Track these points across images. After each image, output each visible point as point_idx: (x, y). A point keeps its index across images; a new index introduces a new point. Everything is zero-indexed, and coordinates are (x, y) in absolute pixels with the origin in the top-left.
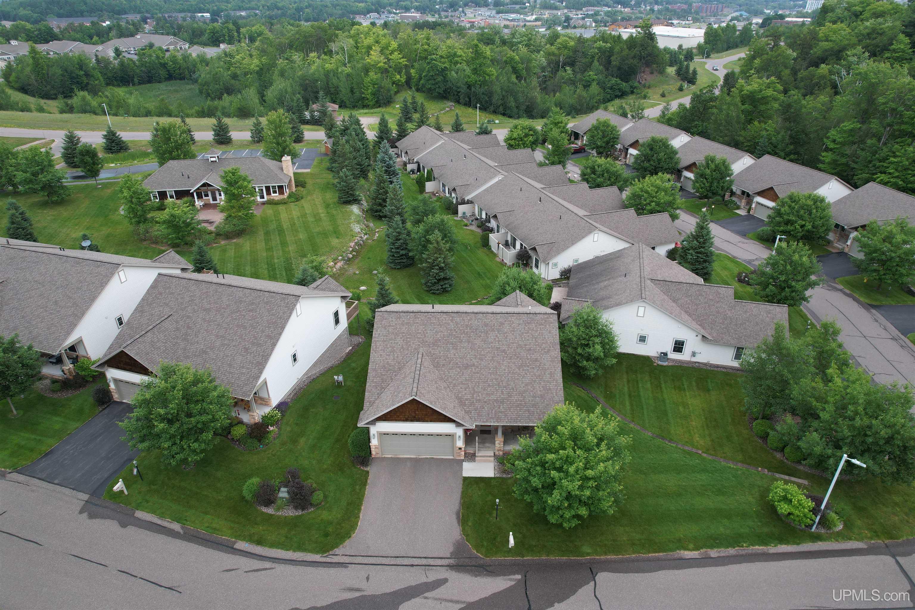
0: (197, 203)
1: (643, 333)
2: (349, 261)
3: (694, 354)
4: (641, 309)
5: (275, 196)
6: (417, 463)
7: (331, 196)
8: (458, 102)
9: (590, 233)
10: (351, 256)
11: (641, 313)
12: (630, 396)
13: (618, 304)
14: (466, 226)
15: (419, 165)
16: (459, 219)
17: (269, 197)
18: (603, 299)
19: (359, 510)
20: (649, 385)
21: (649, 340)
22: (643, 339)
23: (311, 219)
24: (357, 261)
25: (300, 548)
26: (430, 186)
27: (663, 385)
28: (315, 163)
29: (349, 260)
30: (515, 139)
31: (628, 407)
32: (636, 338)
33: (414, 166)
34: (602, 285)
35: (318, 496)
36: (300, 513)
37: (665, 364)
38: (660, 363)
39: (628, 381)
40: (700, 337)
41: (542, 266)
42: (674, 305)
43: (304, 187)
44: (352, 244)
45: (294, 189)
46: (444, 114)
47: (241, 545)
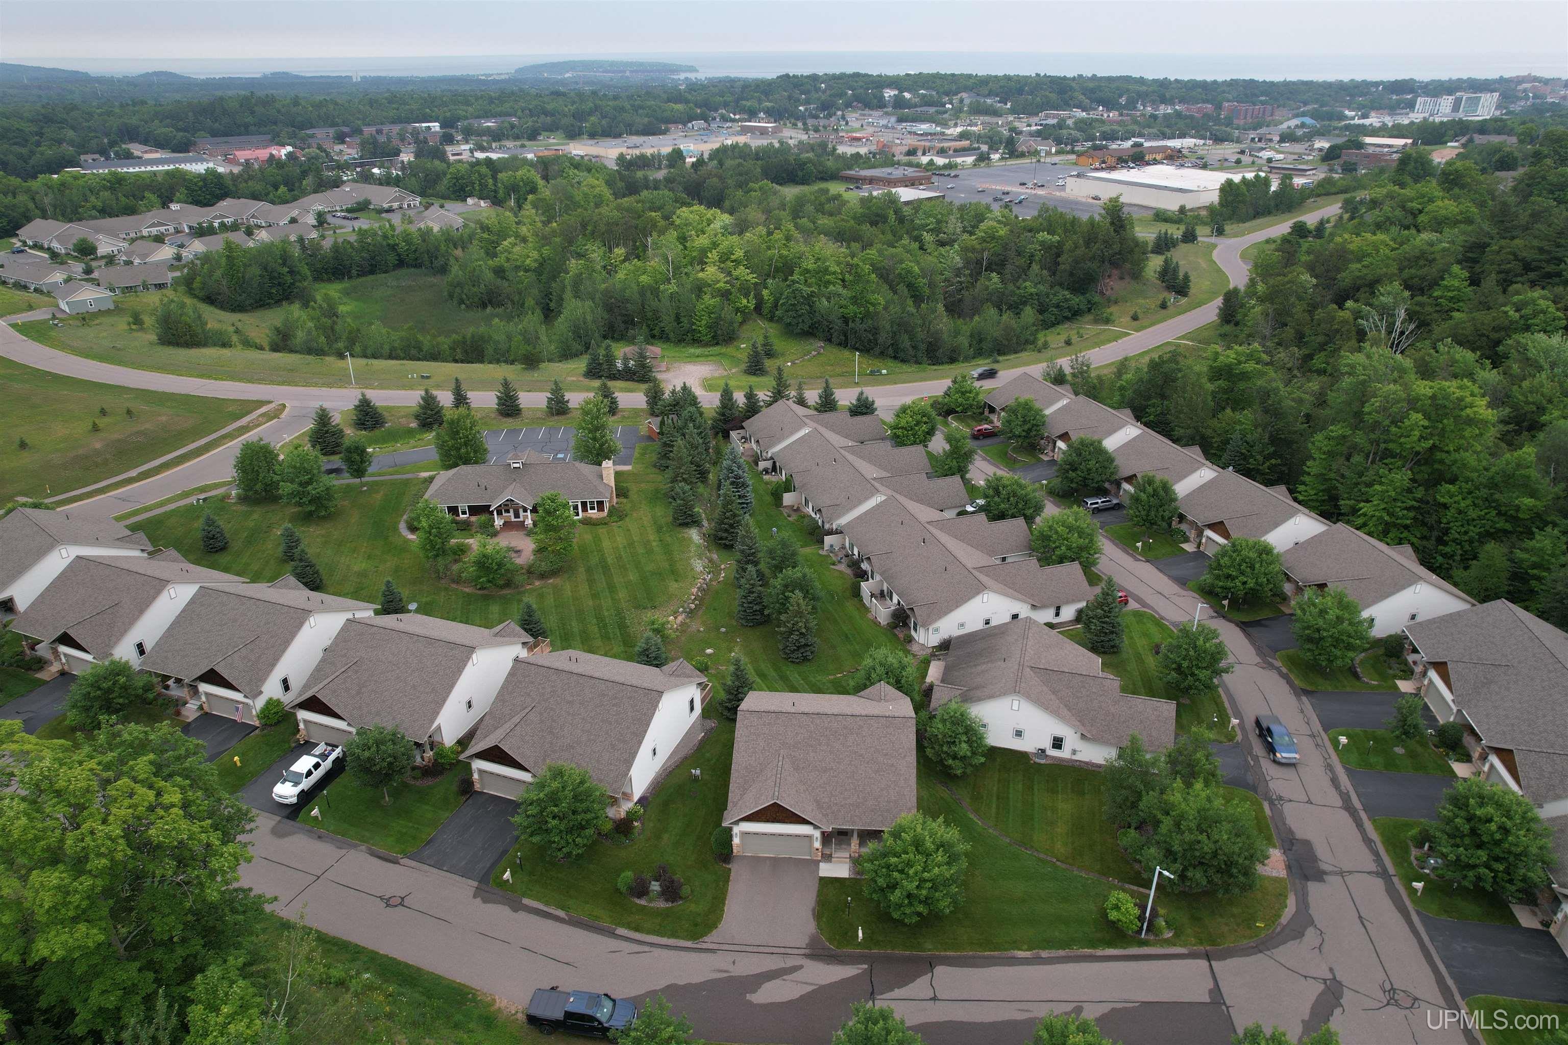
0: (496, 523)
1: (1019, 728)
2: (691, 613)
3: (1074, 752)
4: (1016, 703)
5: (593, 513)
6: (776, 862)
7: (663, 513)
8: (829, 340)
9: (978, 593)
10: (693, 606)
11: (1015, 707)
12: (998, 798)
13: (992, 697)
14: (834, 564)
15: (774, 463)
16: (824, 553)
17: (585, 514)
18: (977, 688)
19: (724, 904)
20: (1020, 786)
21: (1026, 735)
22: (1019, 734)
23: (641, 550)
24: (700, 613)
25: (674, 935)
26: (788, 499)
27: (1036, 787)
28: (636, 454)
29: (691, 611)
30: (902, 428)
31: (994, 810)
32: (1011, 733)
33: (768, 464)
34: (979, 668)
35: (686, 890)
36: (670, 905)
37: (1043, 762)
38: (1037, 760)
39: (999, 781)
40: (1079, 735)
41: (921, 631)
42: (1053, 697)
43: (626, 497)
44: (695, 590)
45: (615, 500)
46: (809, 360)
47: (621, 931)
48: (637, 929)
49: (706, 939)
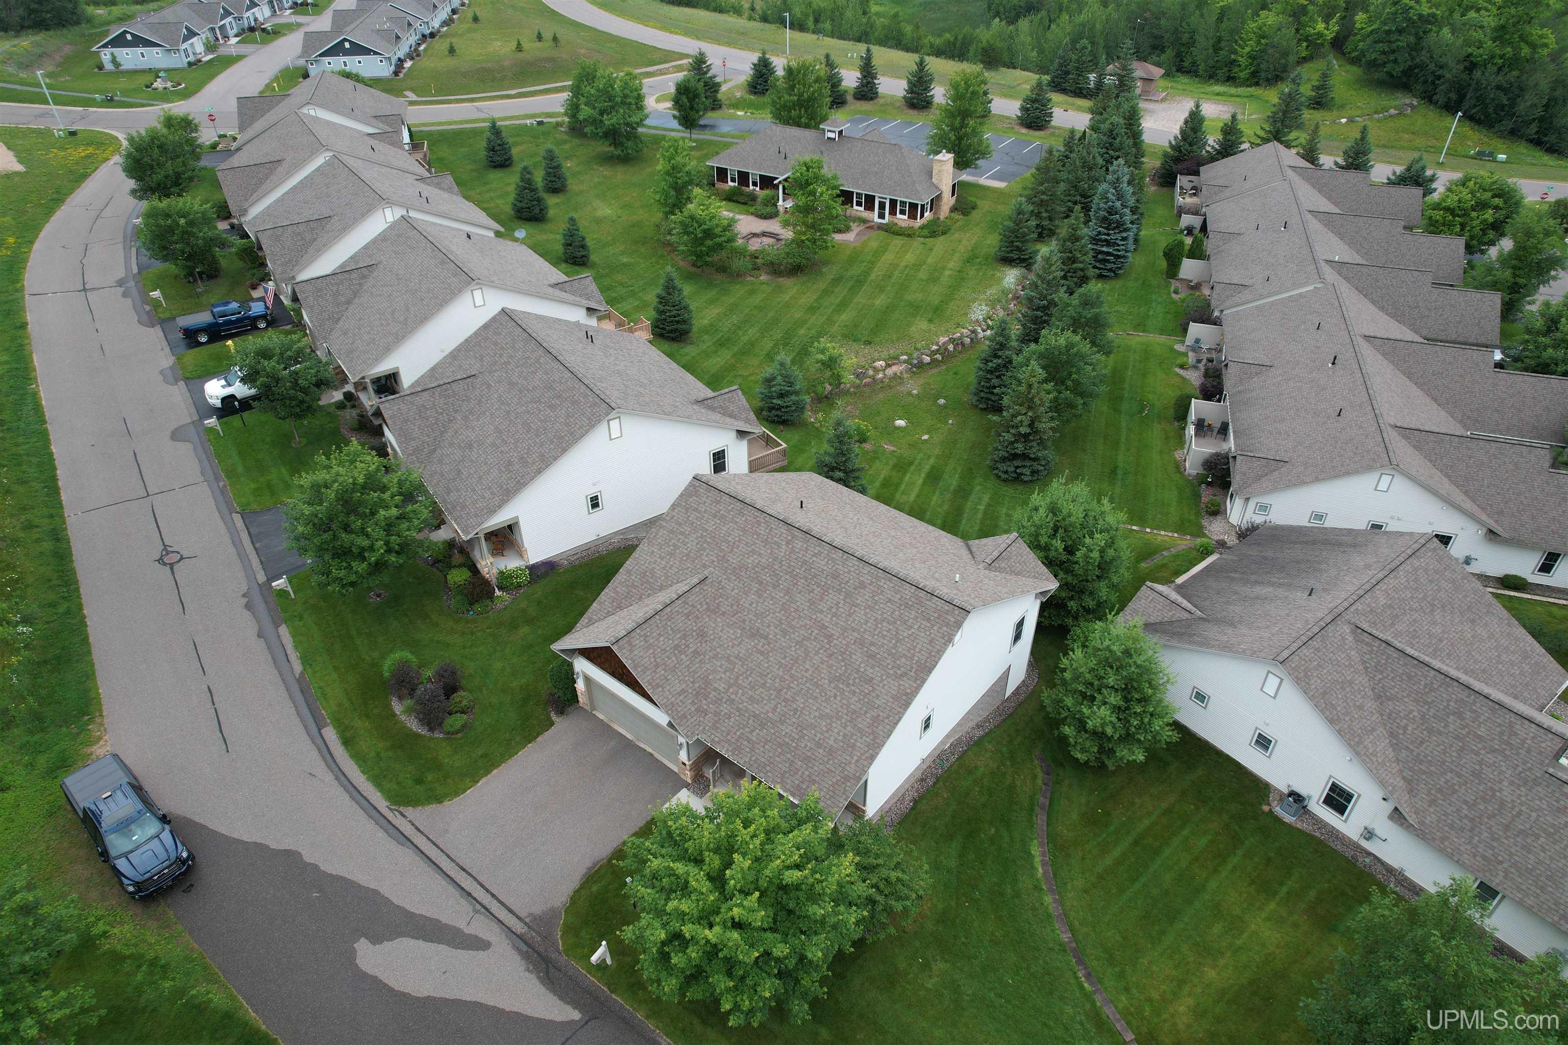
0: (781, 203)
1: (1268, 733)
2: (919, 367)
3: (1369, 834)
4: (1273, 682)
5: (902, 219)
9: (1369, 468)
10: (927, 359)
11: (1271, 687)
12: (1136, 843)
14: (1182, 367)
15: (1205, 221)
16: (1179, 347)
17: (892, 218)
20: (1204, 841)
21: (1278, 751)
22: (1263, 742)
23: (922, 275)
24: (935, 371)
26: (1189, 268)
27: (1234, 860)
28: (1027, 174)
29: (921, 365)
31: (1108, 861)
32: (1249, 735)
33: (1196, 221)
35: (456, 721)
36: (422, 731)
37: (1288, 819)
38: (1278, 810)
39: (1168, 811)
40: (1388, 807)
41: (1238, 502)
42: (1370, 705)
44: (943, 340)
47: (331, 734)
48: (347, 742)
49: (409, 811)
